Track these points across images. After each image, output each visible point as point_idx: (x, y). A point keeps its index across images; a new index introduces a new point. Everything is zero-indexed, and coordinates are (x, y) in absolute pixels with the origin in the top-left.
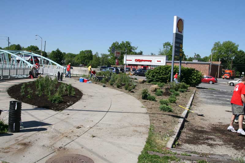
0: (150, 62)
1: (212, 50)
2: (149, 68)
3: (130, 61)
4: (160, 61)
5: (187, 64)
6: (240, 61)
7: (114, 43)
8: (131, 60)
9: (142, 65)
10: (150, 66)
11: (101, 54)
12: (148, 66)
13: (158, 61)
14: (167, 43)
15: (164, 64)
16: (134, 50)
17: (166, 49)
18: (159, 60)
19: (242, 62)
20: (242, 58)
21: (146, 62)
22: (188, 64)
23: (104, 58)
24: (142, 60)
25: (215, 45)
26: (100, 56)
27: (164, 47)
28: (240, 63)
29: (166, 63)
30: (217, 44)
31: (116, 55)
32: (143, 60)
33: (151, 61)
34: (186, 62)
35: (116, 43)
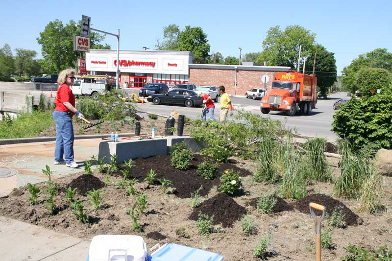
0: (150, 67)
1: (264, 43)
2: (149, 80)
3: (103, 65)
4: (175, 65)
5: (237, 72)
6: (322, 65)
7: (51, 23)
8: (105, 63)
9: (132, 75)
10: (152, 75)
11: (17, 50)
12: (146, 75)
13: (169, 65)
14: (173, 26)
15: (185, 72)
16: (98, 40)
17: (169, 39)
18: (173, 63)
19: (325, 67)
20: (326, 60)
21: (141, 67)
22: (241, 70)
23: (24, 58)
24: (131, 61)
25: (270, 33)
26: (14, 54)
27: (165, 36)
28: (322, 69)
29: (190, 68)
30: (274, 32)
31: (79, 47)
32: (135, 61)
33: (153, 64)
34: (236, 67)
35: (56, 23)
